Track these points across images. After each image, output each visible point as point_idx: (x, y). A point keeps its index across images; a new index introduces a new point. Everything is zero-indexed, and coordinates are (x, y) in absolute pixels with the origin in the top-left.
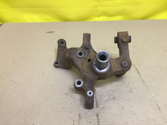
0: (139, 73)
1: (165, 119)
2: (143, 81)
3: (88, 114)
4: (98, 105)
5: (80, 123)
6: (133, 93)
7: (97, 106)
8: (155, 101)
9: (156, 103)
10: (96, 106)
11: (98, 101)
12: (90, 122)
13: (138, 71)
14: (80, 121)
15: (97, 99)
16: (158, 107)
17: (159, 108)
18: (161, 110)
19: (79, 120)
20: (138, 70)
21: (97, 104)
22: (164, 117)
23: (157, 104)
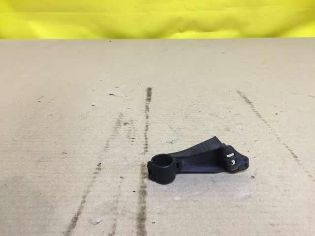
0: (250, 103)
1: (310, 176)
2: (258, 113)
3: (121, 164)
4: (148, 149)
5: (96, 179)
6: (233, 132)
7: (147, 151)
8: (284, 144)
9: (287, 147)
10: (143, 150)
11: (149, 143)
12: (121, 177)
13: (248, 101)
14: (97, 175)
15: (148, 140)
16: (293, 154)
17: (296, 157)
18: (299, 159)
19: (94, 173)
20: (248, 98)
21: (146, 148)
22: (307, 172)
23: (289, 150)
